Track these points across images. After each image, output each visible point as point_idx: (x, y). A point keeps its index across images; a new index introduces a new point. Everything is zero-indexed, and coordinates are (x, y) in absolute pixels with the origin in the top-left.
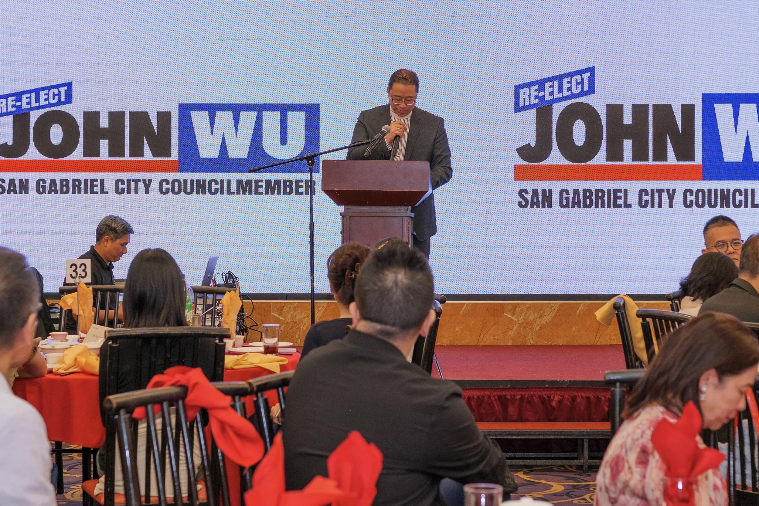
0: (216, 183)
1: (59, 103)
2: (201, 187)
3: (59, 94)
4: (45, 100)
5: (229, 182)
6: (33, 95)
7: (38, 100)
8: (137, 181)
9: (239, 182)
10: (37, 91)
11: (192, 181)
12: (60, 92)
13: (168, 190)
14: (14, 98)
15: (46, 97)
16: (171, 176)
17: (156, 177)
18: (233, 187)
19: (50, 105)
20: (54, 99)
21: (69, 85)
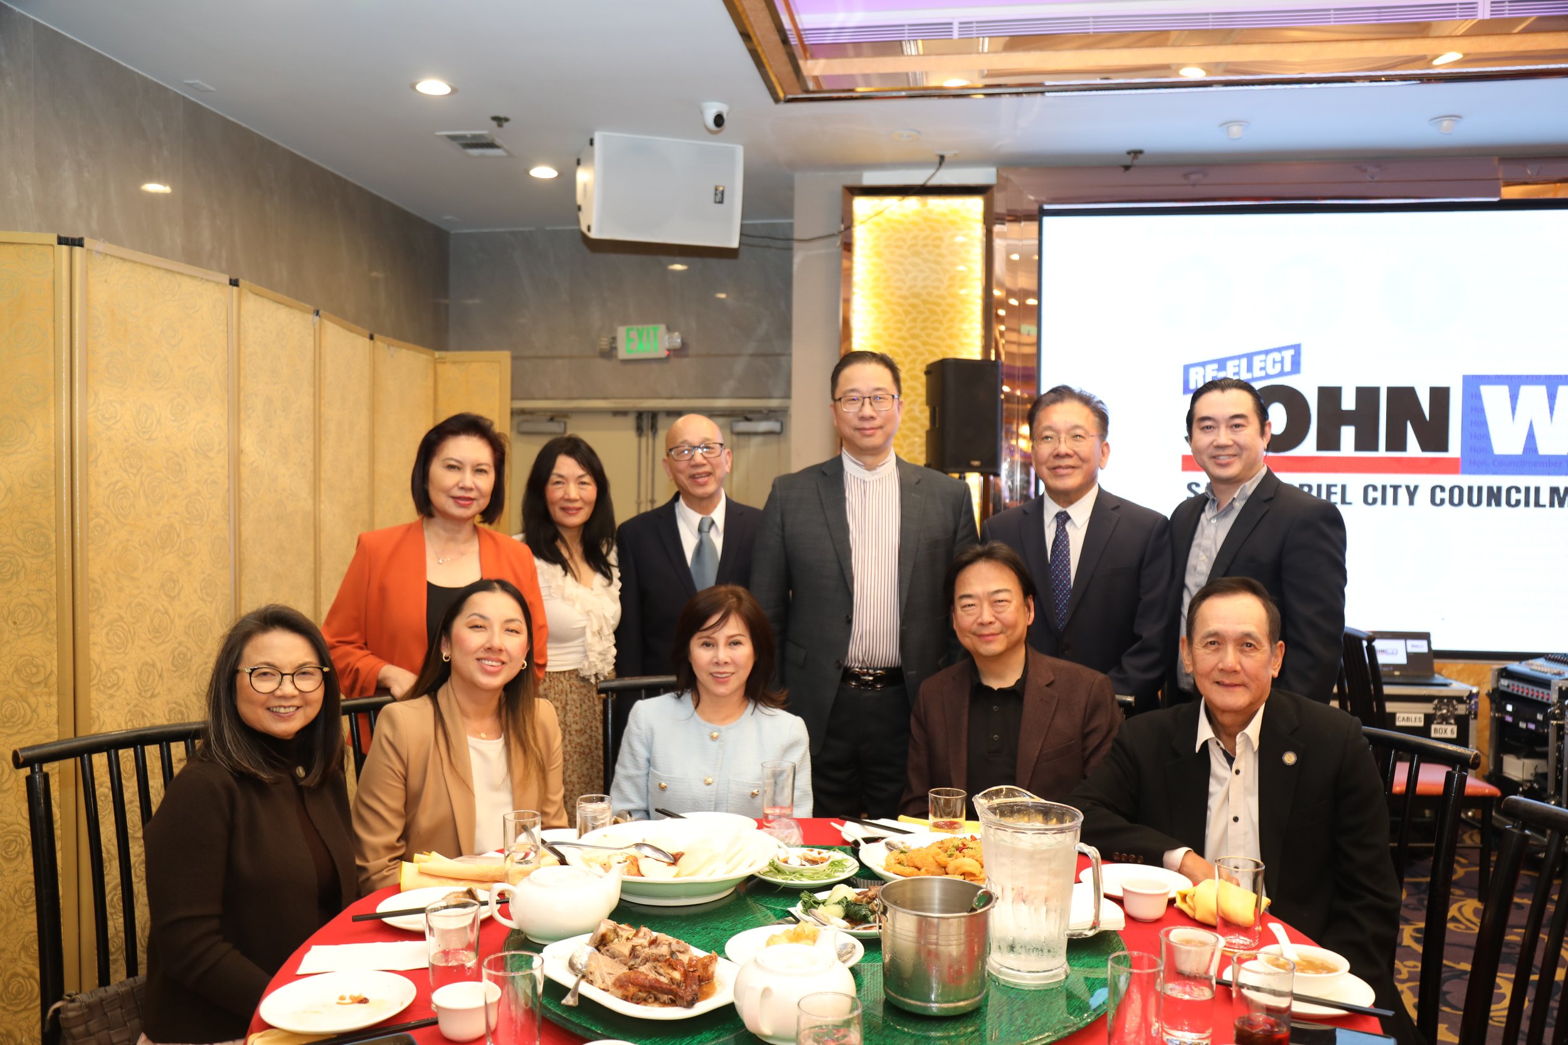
0: (1518, 490)
1: (1282, 373)
2: (1494, 496)
3: (1282, 362)
4: (1262, 369)
5: (1537, 490)
6: (1244, 361)
7: (1250, 369)
8: (1396, 488)
9: (1554, 491)
10: (1250, 357)
11: (1480, 489)
12: (1283, 358)
13: (1442, 501)
14: (1216, 366)
15: (1263, 365)
16: (1448, 480)
17: (1425, 482)
18: (1545, 498)
19: (1268, 376)
20: (1274, 367)
21: (1297, 348)
